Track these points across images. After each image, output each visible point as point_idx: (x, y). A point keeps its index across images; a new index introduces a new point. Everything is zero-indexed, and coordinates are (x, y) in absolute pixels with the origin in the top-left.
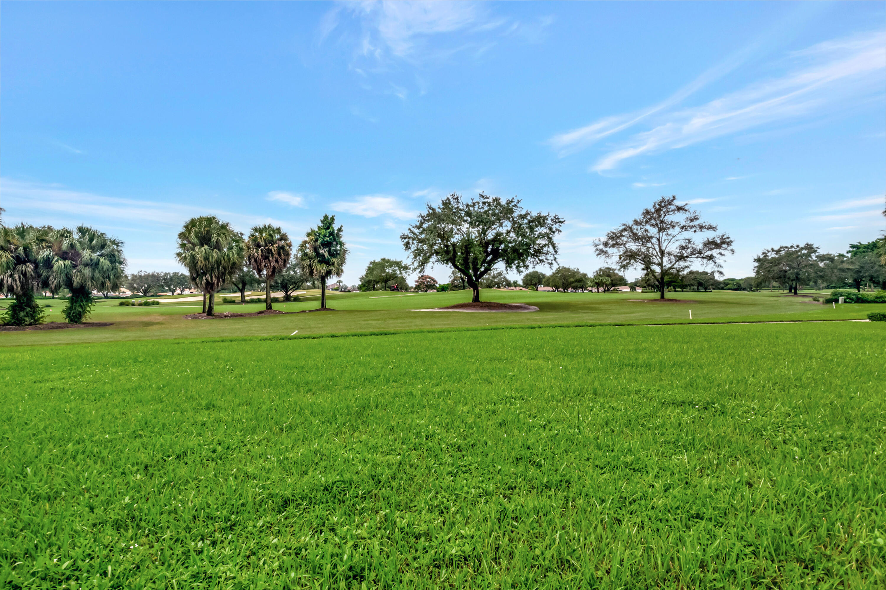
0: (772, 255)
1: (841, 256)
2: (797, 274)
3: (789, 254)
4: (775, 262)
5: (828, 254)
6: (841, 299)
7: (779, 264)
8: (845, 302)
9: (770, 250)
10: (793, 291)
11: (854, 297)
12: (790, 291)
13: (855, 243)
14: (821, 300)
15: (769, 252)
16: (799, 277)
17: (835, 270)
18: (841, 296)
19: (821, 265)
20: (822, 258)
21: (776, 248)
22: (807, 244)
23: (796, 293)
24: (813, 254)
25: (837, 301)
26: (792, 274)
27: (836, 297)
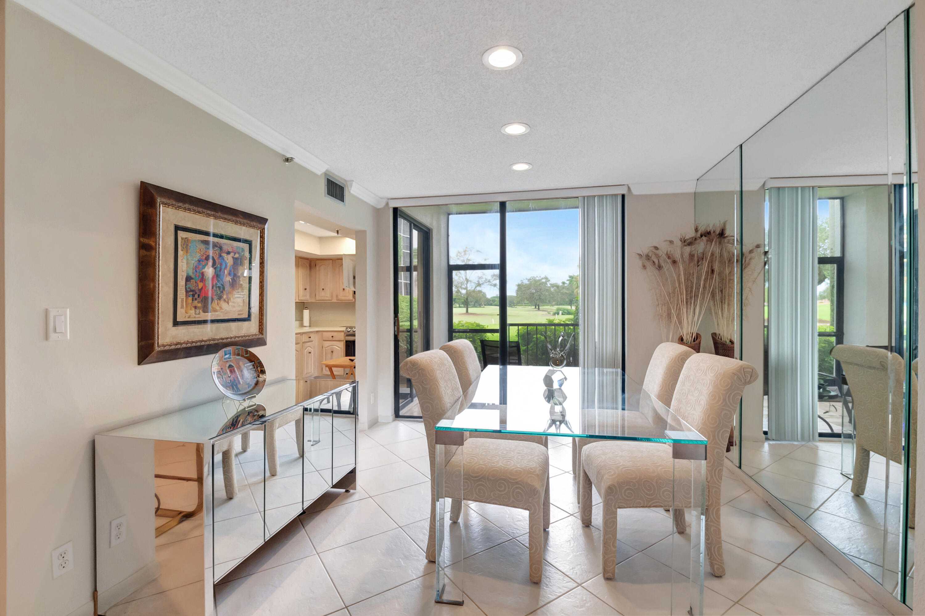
0: (526, 282)
1: (564, 283)
2: (540, 296)
3: (536, 281)
4: (528, 287)
5: (556, 283)
6: (560, 312)
7: (530, 288)
8: (562, 314)
9: (525, 278)
10: (537, 307)
11: (566, 311)
12: (536, 307)
13: (571, 275)
14: (552, 313)
15: (524, 279)
16: (541, 297)
17: (559, 294)
18: (561, 310)
19: (552, 289)
20: (553, 285)
21: (529, 278)
22: (546, 276)
23: (539, 309)
24: (548, 283)
25: (558, 314)
26: (537, 295)
27: (558, 311)
